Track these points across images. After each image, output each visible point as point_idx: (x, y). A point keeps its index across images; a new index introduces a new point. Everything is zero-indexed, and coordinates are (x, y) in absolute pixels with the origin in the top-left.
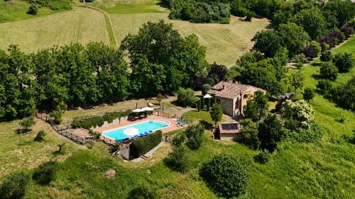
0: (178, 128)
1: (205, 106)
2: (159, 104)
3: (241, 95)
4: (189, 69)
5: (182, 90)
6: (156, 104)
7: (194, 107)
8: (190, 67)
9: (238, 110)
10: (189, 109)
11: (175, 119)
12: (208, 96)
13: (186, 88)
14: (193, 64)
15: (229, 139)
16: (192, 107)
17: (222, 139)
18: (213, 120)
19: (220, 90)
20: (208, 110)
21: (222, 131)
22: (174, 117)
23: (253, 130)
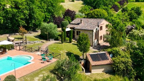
0: (43, 65)
1: (67, 38)
2: (22, 38)
3: (98, 26)
4: (49, 10)
5: (45, 24)
6: (18, 39)
7: (57, 39)
8: (49, 8)
9: (96, 40)
10: (52, 42)
11: (39, 53)
12: (68, 29)
13: (48, 23)
14: (52, 5)
15: (100, 71)
16: (55, 40)
17: (94, 71)
18: (81, 51)
19: (78, 24)
20: (70, 42)
21: (92, 63)
22: (38, 50)
23: (126, 59)
